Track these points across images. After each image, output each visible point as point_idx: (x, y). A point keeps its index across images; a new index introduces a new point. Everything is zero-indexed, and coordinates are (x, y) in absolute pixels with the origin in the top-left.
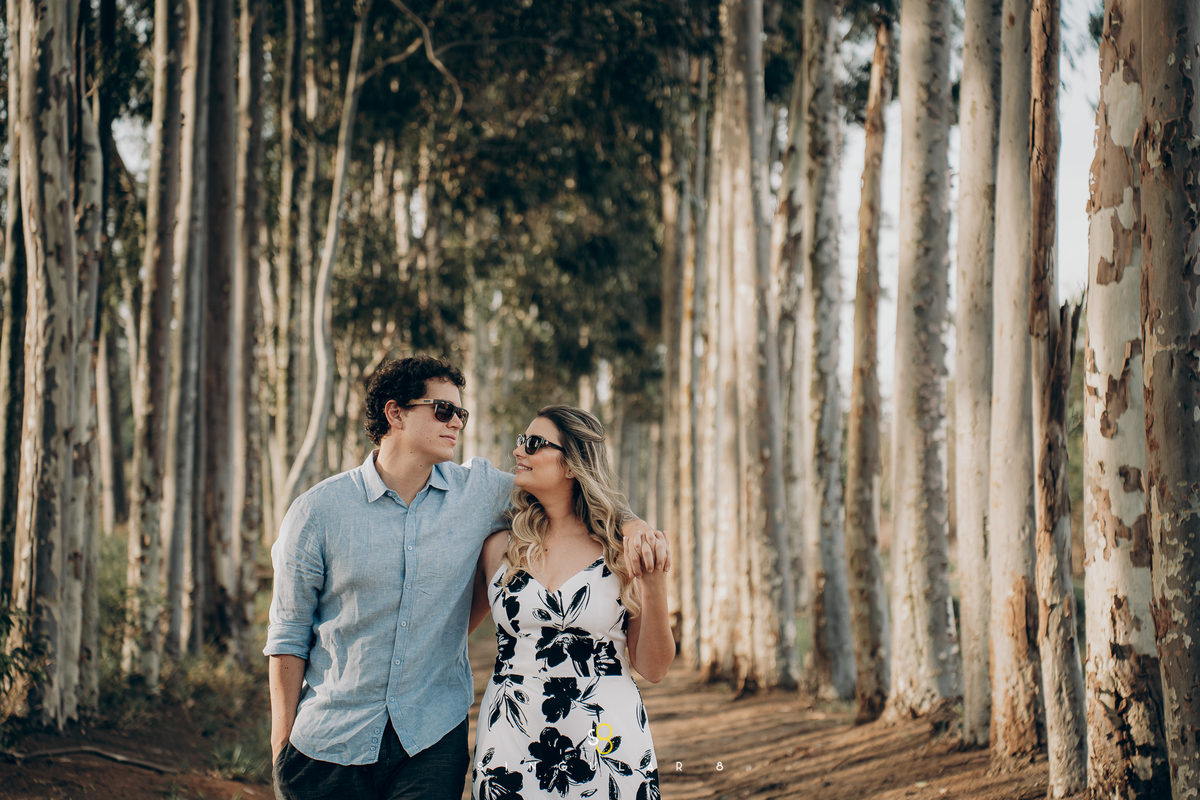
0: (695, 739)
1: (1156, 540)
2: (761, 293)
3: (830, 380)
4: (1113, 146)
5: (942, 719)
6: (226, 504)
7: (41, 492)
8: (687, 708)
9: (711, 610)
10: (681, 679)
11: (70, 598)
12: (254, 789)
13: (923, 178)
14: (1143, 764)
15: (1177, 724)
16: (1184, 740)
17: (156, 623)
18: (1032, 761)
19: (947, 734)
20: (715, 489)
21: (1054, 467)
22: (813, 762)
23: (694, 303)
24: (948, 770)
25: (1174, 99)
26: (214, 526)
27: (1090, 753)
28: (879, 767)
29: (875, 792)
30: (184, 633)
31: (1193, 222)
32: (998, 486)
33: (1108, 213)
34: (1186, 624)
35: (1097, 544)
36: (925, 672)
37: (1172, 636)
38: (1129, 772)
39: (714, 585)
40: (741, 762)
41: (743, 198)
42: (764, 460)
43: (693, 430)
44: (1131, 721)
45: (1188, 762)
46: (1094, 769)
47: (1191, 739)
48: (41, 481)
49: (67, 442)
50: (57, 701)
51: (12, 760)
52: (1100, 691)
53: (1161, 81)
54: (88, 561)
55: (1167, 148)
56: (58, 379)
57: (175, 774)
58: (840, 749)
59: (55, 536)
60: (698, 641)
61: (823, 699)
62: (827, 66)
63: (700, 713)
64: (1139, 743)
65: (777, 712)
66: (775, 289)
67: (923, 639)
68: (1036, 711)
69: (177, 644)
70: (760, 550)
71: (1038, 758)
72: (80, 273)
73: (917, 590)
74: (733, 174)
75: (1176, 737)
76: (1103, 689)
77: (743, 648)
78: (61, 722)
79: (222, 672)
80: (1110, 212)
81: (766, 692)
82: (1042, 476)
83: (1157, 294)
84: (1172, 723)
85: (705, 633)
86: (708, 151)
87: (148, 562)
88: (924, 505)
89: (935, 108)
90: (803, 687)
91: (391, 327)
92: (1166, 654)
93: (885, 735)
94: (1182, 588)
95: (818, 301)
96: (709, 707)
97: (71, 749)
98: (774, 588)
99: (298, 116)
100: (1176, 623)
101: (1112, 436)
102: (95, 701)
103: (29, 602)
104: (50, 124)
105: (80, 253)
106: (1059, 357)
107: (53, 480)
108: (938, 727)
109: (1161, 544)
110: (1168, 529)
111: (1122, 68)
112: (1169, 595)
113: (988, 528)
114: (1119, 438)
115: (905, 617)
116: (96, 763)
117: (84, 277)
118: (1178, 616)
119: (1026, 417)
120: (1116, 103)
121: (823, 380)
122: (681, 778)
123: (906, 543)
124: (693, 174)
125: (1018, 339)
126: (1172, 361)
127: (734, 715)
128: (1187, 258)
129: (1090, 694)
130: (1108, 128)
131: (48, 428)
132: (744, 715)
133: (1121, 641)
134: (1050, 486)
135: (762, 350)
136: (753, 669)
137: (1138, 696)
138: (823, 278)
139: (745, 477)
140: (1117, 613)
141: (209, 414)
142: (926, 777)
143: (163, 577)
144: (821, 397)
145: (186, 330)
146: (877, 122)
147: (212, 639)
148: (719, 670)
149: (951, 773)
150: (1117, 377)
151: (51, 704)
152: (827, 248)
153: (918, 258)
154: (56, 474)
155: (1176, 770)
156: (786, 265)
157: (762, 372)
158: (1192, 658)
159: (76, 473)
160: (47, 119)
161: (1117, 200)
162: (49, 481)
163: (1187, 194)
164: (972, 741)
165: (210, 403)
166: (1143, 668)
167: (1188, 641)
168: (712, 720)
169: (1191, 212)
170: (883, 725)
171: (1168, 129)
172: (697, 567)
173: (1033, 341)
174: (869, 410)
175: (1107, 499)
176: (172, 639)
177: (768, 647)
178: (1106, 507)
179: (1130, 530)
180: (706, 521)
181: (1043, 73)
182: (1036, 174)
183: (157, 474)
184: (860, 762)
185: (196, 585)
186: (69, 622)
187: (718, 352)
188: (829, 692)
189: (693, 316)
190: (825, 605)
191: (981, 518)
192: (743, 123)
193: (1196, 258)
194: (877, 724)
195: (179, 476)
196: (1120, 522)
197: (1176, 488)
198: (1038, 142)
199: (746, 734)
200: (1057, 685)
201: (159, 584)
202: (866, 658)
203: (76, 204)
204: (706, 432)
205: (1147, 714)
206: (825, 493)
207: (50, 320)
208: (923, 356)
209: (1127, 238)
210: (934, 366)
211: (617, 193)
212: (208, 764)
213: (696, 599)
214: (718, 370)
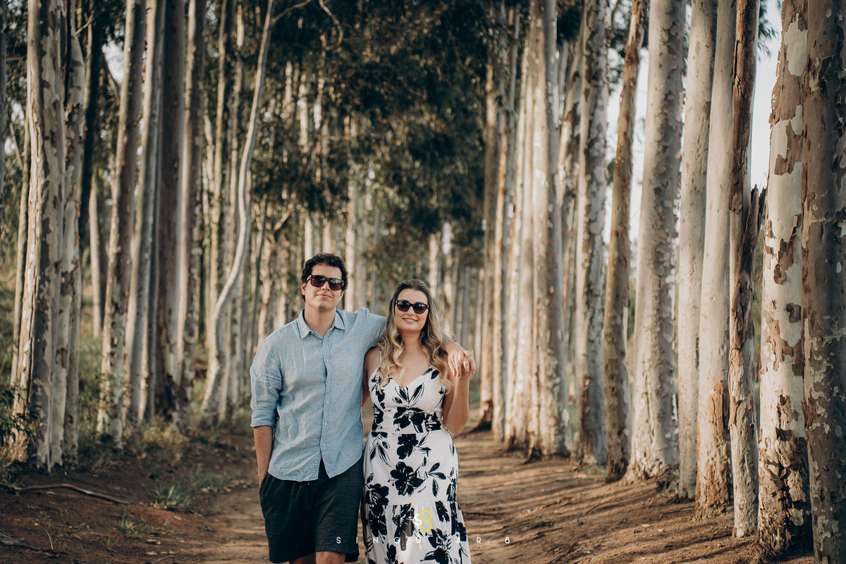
0: (494, 489)
1: (807, 356)
2: (551, 177)
3: (597, 239)
4: (790, 76)
5: (664, 480)
6: (173, 318)
7: (38, 305)
8: (492, 468)
9: (512, 400)
10: (490, 447)
11: (58, 380)
12: (182, 516)
13: (664, 97)
14: (797, 514)
15: (817, 487)
16: (822, 498)
17: (121, 399)
18: (724, 511)
19: (667, 491)
20: (517, 315)
21: (743, 304)
22: (574, 508)
23: (506, 183)
24: (666, 516)
25: (829, 42)
26: (164, 332)
27: (760, 506)
28: (618, 513)
29: (613, 530)
30: (142, 407)
31: (840, 130)
32: (706, 317)
33: (783, 123)
34: (826, 417)
35: (769, 359)
36: (655, 448)
37: (816, 425)
38: (787, 519)
39: (514, 383)
40: (524, 507)
41: (540, 108)
42: (549, 295)
43: (503, 273)
44: (790, 484)
45: (825, 514)
46: (763, 518)
47: (827, 497)
48: (38, 298)
49: (57, 271)
50: (47, 452)
51: (13, 492)
52: (769, 463)
53: (821, 29)
54: (72, 355)
55: (823, 77)
56: (51, 227)
57: (126, 504)
58: (593, 499)
59: (47, 336)
60: (503, 421)
61: (586, 464)
62: (601, 16)
63: (500, 472)
64: (795, 499)
65: (554, 472)
66: (561, 174)
67: (654, 423)
68: (728, 476)
69: (136, 415)
70: (545, 359)
71: (728, 508)
72: (69, 152)
73: (651, 389)
74: (533, 92)
75: (817, 496)
76: (771, 461)
77: (532, 427)
78: (50, 466)
79: (167, 434)
80: (786, 122)
81: (547, 458)
82: (735, 310)
83: (813, 182)
84: (814, 486)
85: (508, 416)
86: (519, 76)
87: (116, 356)
88: (658, 329)
89: (673, 46)
90: (573, 455)
91: (294, 196)
92: (811, 437)
93: (625, 490)
94: (825, 391)
95: (590, 183)
96: (507, 468)
97: (54, 485)
98: (555, 385)
99: (229, 45)
100: (819, 415)
101: (782, 284)
102: (75, 453)
103: (29, 382)
104: (48, 47)
105: (68, 138)
106: (749, 225)
107: (47, 297)
108: (662, 486)
109: (810, 359)
110: (816, 349)
111: (797, 19)
112: (815, 395)
113: (699, 346)
114: (787, 284)
115: (642, 408)
116: (72, 495)
117: (71, 155)
118: (821, 411)
119: (726, 267)
120: (793, 44)
121: (592, 238)
122: (482, 517)
123: (644, 355)
124: (508, 91)
125: (722, 212)
126: (822, 229)
127: (523, 474)
128: (835, 156)
129: (761, 465)
130: (786, 62)
131: (44, 261)
132: (531, 474)
133: (784, 428)
134: (740, 317)
135: (550, 217)
136: (539, 442)
137: (795, 467)
138: (594, 167)
139: (536, 307)
140: (781, 408)
141: (161, 253)
142: (650, 521)
143: (127, 367)
144: (590, 251)
145: (146, 194)
146: (633, 56)
147: (161, 411)
148: (516, 442)
149: (668, 518)
150: (787, 240)
151: (43, 453)
152: (597, 145)
153: (658, 153)
154: (48, 293)
155: (816, 519)
156: (570, 157)
157: (550, 232)
158: (830, 441)
159: (63, 293)
160: (46, 43)
161: (791, 114)
162: (43, 298)
163: (837, 110)
164: (684, 496)
165: (162, 246)
166: (799, 447)
167: (827, 428)
168: (508, 476)
169: (839, 124)
170: (625, 483)
171: (825, 63)
172: (503, 369)
173: (732, 214)
174: (622, 261)
175: (777, 327)
176: (132, 411)
177: (550, 427)
178: (776, 333)
179: (792, 349)
180: (510, 337)
181: (744, 22)
182: (737, 95)
183: (123, 295)
184: (606, 508)
185: (151, 374)
186: (57, 396)
187: (522, 218)
188: (591, 460)
189: (505, 192)
190: (589, 398)
191: (695, 339)
192: (541, 55)
193: (842, 157)
194: (620, 482)
195: (139, 297)
196: (786, 343)
197: (822, 320)
198: (739, 72)
199: (530, 487)
200: (741, 457)
201: (124, 372)
202: (615, 436)
203: (65, 104)
204: (512, 274)
205: (801, 479)
206: (591, 320)
207: (46, 184)
208: (660, 223)
209: (795, 141)
210: (667, 230)
211: (454, 103)
212: (152, 498)
213: (503, 392)
214: (521, 230)
